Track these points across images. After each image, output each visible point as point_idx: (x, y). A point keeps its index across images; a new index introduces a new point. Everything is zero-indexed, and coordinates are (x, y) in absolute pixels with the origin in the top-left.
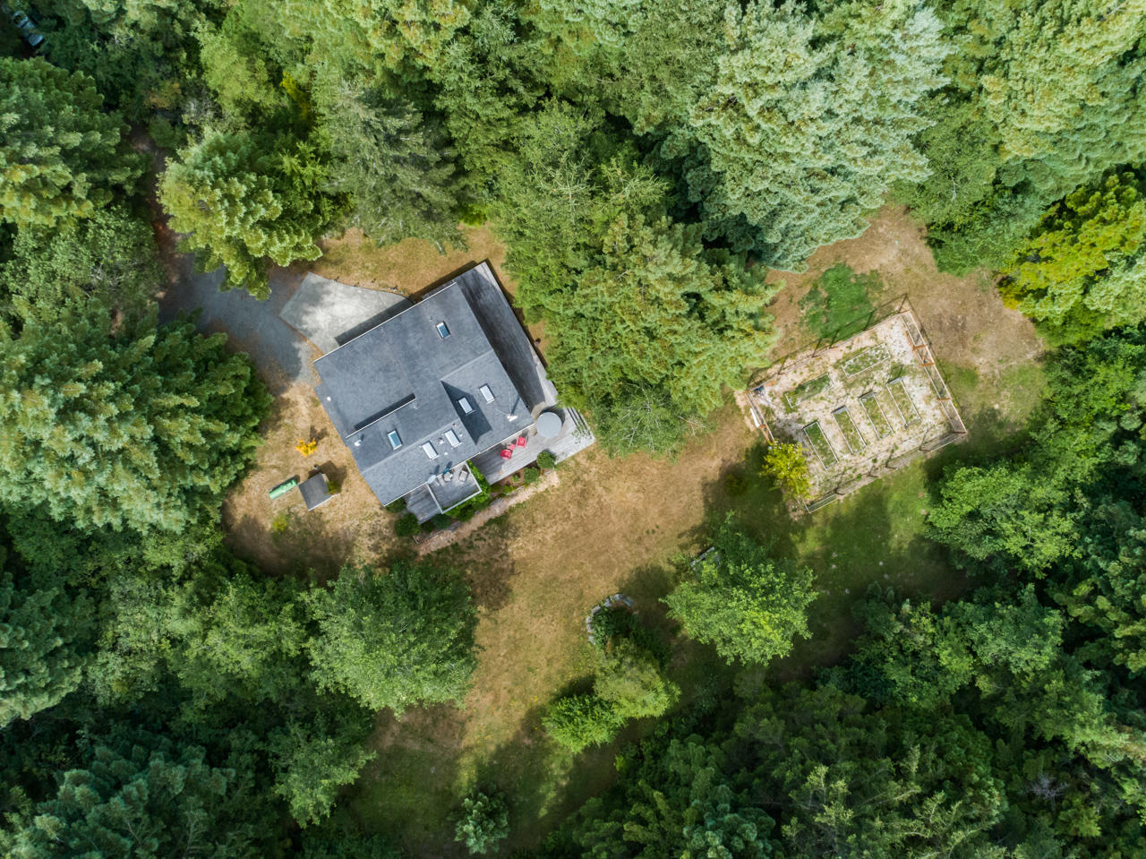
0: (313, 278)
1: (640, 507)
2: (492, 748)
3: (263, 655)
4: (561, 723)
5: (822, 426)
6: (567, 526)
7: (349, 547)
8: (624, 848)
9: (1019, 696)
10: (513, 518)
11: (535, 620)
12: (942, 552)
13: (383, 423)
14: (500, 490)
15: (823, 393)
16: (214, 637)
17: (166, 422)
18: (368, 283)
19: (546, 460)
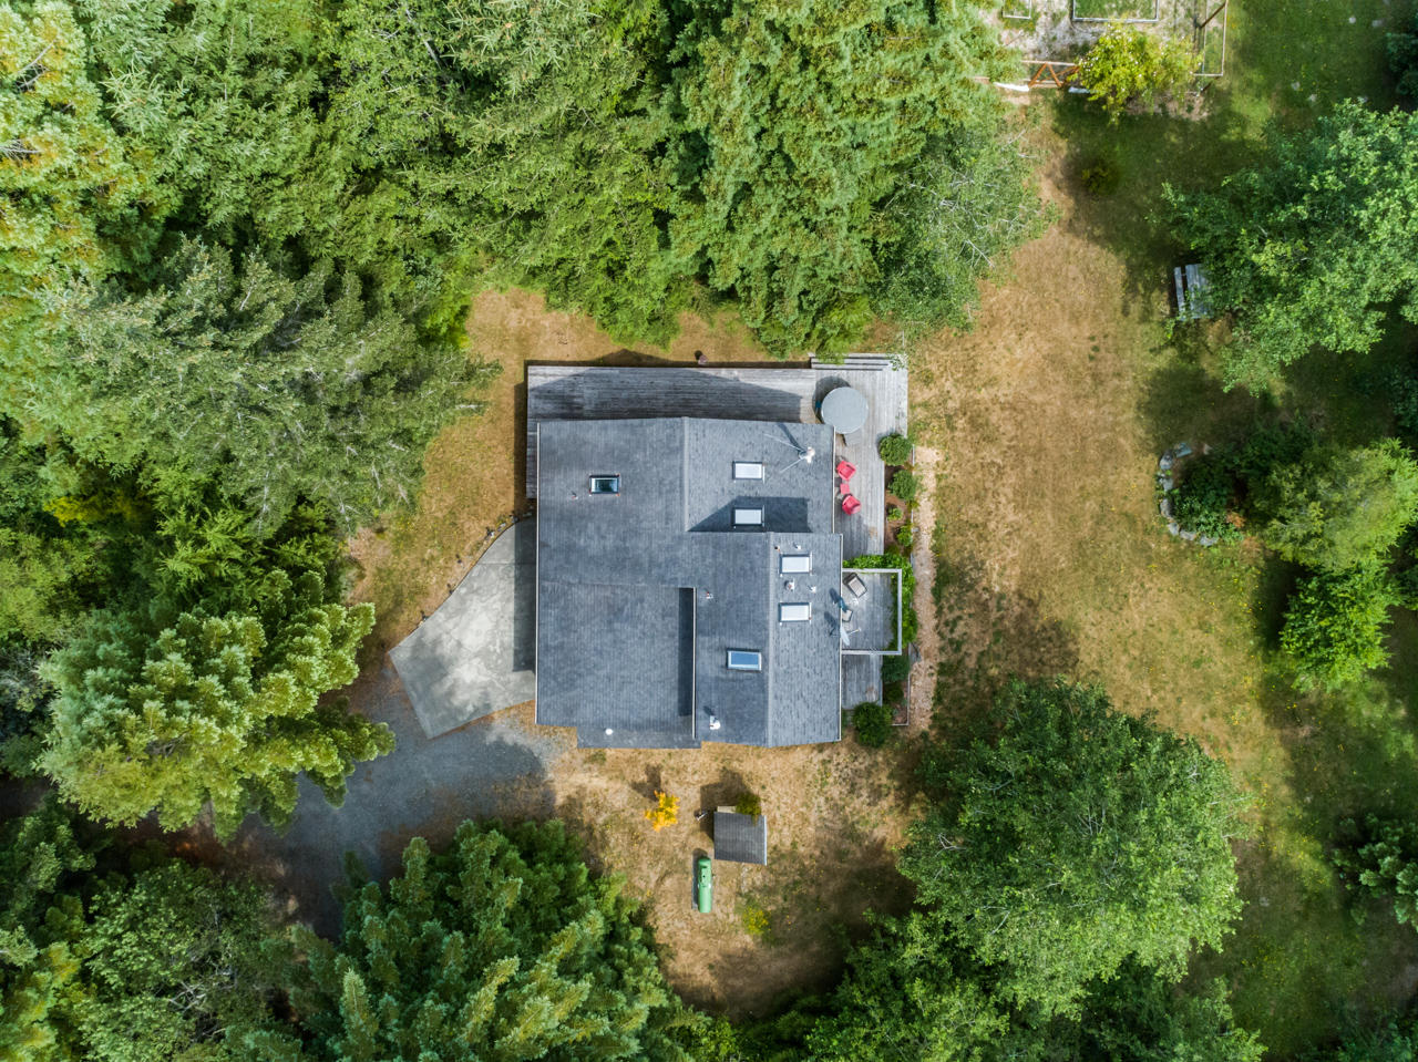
0: (401, 654)
1: (1046, 347)
2: (1285, 791)
4: (1321, 661)
6: (1012, 478)
7: (850, 833)
10: (953, 558)
11: (1125, 612)
13: (706, 663)
14: (898, 546)
18: (458, 570)
19: (894, 449)
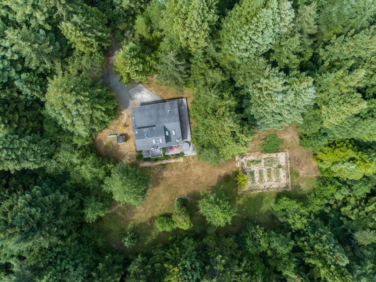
0: (140, 85)
1: (201, 175)
2: (139, 222)
3: (93, 176)
4: (159, 222)
5: (255, 173)
6: (180, 173)
7: (123, 156)
8: (164, 259)
9: (276, 259)
10: (168, 166)
11: (163, 194)
12: (273, 217)
13: (145, 130)
14: (167, 157)
15: (258, 165)
16: (83, 167)
17: (95, 111)
18: (154, 92)
19: (182, 154)
